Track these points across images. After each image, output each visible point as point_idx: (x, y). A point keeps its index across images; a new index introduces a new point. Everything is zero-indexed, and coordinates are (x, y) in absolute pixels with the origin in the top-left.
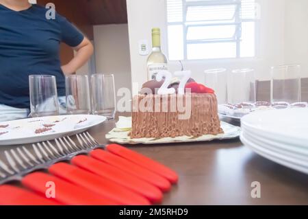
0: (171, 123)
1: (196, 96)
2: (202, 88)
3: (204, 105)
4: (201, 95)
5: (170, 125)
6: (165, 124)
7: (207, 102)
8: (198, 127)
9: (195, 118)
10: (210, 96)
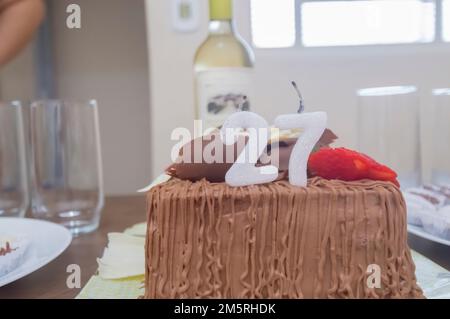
0: (266, 275)
1: (344, 191)
2: (359, 165)
3: (366, 220)
4: (357, 189)
5: (262, 282)
6: (248, 278)
7: (375, 211)
8: (348, 287)
9: (340, 259)
10: (383, 191)
